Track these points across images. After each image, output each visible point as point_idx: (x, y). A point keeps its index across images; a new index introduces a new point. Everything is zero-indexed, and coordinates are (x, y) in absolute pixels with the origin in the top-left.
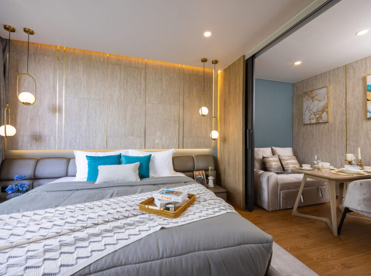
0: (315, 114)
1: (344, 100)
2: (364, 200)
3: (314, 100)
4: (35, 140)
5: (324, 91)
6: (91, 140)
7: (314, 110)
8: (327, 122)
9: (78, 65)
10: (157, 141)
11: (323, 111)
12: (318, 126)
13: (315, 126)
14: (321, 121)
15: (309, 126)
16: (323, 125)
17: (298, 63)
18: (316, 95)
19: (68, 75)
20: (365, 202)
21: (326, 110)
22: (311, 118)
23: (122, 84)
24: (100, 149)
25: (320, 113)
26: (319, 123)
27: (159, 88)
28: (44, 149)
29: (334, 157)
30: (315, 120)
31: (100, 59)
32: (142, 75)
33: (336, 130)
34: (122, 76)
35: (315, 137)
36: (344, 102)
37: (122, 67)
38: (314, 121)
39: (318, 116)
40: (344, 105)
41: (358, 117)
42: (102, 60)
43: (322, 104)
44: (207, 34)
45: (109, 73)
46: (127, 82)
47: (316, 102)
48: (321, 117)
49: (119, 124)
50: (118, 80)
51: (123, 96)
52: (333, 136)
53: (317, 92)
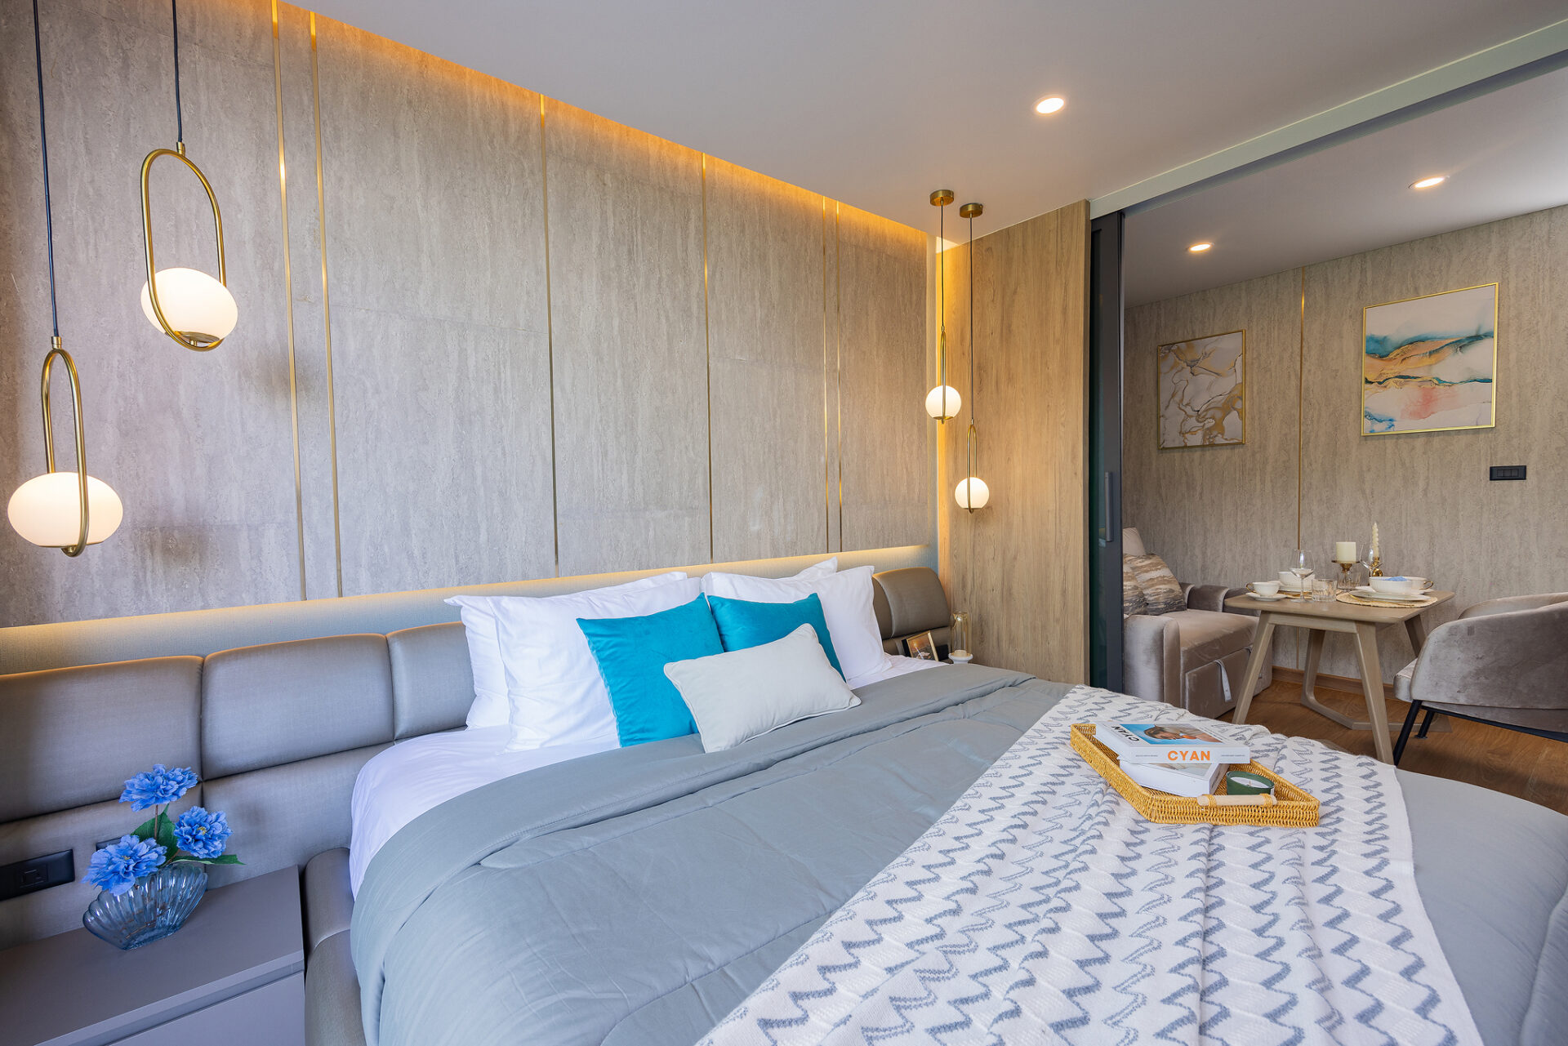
0: (1199, 416)
1: (1293, 377)
2: (1478, 673)
3: (1196, 370)
4: (166, 551)
5: (1231, 343)
6: (483, 538)
7: (1199, 403)
8: (1241, 444)
9: (396, 135)
10: (755, 527)
11: (1227, 408)
12: (1208, 454)
13: (1197, 454)
14: (1219, 440)
15: (1177, 455)
16: (1225, 453)
17: (1200, 248)
18: (1206, 355)
19: (340, 179)
20: (1482, 679)
21: (1238, 405)
22: (1187, 427)
23: (613, 265)
24: (525, 577)
25: (1219, 414)
26: (1213, 445)
27: (757, 294)
28: (226, 602)
29: (1258, 552)
30: (1200, 435)
31: (506, 122)
32: (692, 226)
33: (1269, 468)
34: (611, 225)
35: (1198, 489)
36: (1294, 382)
37: (608, 177)
38: (1196, 439)
39: (1210, 423)
40: (1292, 393)
41: (1336, 429)
42: (513, 127)
43: (1227, 384)
44: (1050, 106)
45: (552, 200)
46: (630, 252)
47: (1204, 379)
48: (1219, 427)
49: (605, 454)
50: (596, 239)
51: (616, 322)
52: (1258, 487)
53: (1211, 344)
